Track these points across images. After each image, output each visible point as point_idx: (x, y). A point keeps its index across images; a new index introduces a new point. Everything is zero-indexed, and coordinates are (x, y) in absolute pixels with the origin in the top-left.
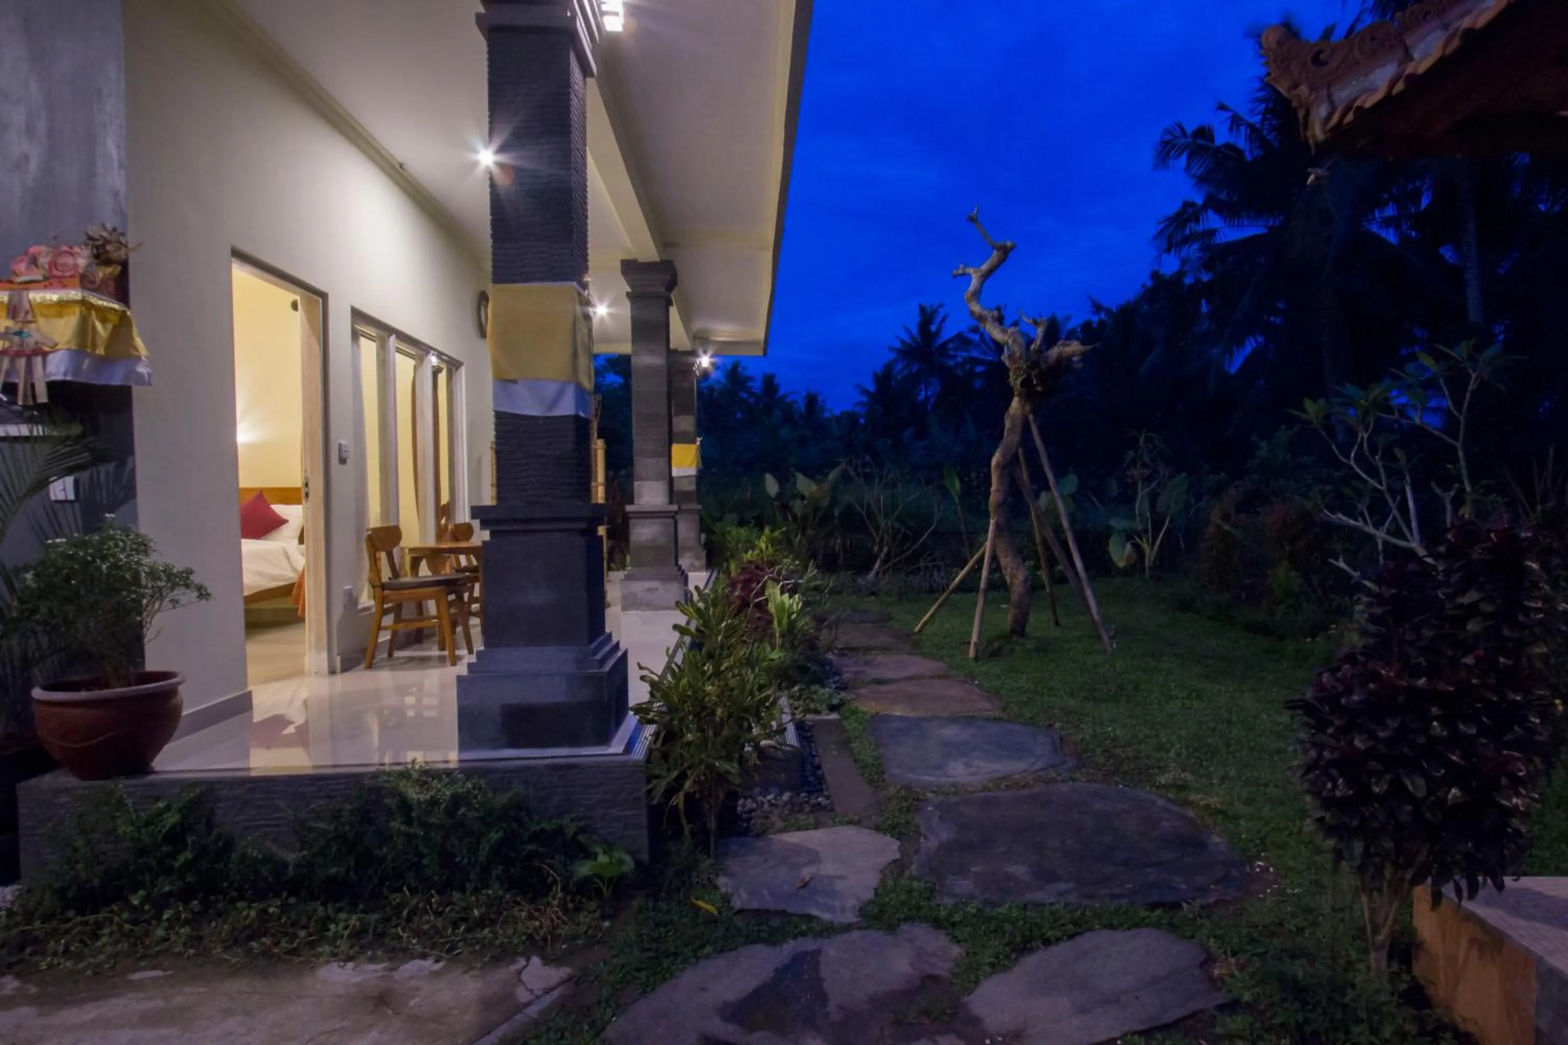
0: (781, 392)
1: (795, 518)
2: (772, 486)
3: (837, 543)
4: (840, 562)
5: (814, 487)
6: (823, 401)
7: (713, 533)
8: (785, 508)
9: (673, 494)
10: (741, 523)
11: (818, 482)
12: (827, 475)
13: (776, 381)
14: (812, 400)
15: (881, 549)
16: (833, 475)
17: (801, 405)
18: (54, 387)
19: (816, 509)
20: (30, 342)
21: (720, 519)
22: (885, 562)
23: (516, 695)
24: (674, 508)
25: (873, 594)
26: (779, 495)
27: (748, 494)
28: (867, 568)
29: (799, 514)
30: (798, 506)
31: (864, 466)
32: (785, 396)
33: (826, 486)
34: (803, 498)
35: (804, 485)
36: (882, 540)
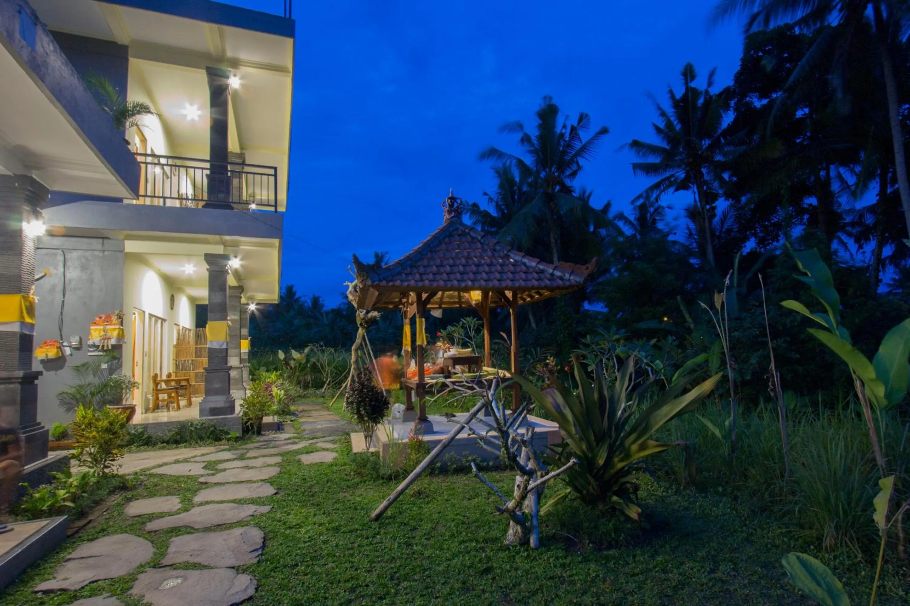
0: (297, 296)
1: (291, 368)
2: (281, 355)
3: (309, 378)
4: (310, 385)
5: (299, 355)
6: (323, 301)
7: (254, 375)
8: (287, 364)
9: (241, 361)
10: (267, 371)
11: (300, 353)
12: (304, 350)
13: (294, 289)
14: (316, 301)
15: (327, 379)
16: (307, 350)
17: (309, 303)
18: (112, 346)
19: (300, 364)
20: (108, 336)
21: (258, 369)
22: (329, 384)
23: (213, 405)
24: (242, 365)
25: (323, 397)
26: (285, 359)
27: (271, 359)
28: (322, 387)
29: (293, 366)
30: (292, 363)
31: (321, 346)
32: (300, 297)
33: (303, 355)
34: (294, 360)
35: (295, 354)
36: (327, 375)
